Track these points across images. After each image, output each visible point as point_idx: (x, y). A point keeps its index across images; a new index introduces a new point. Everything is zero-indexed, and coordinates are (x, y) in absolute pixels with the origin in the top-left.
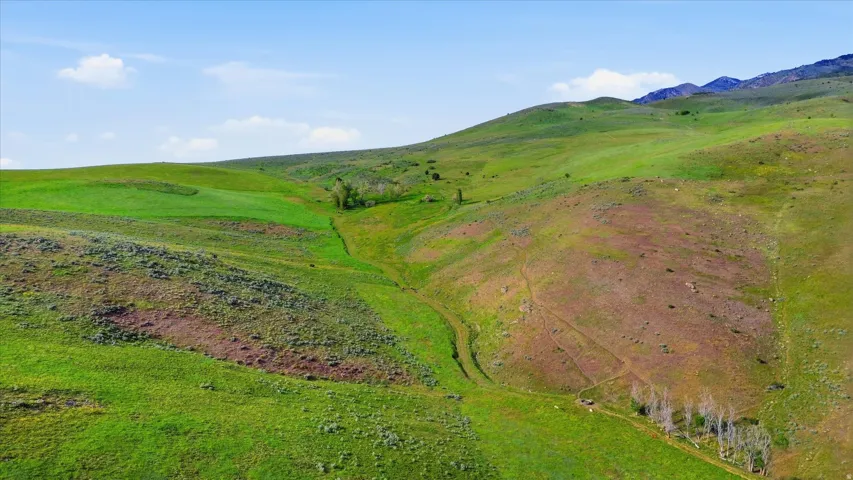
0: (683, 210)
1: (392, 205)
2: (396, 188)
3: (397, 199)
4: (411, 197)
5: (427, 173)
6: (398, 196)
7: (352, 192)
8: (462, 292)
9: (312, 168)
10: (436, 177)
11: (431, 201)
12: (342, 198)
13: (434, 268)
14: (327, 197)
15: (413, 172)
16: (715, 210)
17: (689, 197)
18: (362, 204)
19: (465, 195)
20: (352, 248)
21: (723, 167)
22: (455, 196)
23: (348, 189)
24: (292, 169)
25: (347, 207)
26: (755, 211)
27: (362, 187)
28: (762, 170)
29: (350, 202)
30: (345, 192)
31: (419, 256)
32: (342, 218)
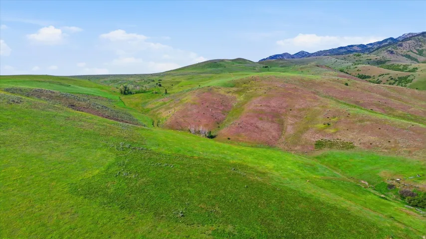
0: (220, 94)
1: (142, 94)
2: (144, 88)
3: (144, 92)
4: (149, 92)
5: (157, 84)
6: (144, 91)
7: (127, 89)
8: (159, 114)
9: (110, 80)
10: (160, 85)
11: (156, 93)
12: (123, 90)
13: (152, 109)
14: (118, 91)
15: (152, 83)
16: (227, 95)
17: (222, 92)
18: (131, 93)
19: (168, 92)
20: (127, 104)
21: (235, 84)
22: (164, 92)
23: (126, 88)
24: (102, 80)
25: (125, 94)
26: (237, 95)
27: (130, 87)
28: (244, 85)
29: (126, 92)
30: (124, 89)
31: (149, 106)
32: (123, 97)
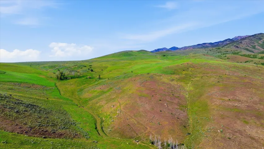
0: (164, 83)
1: (77, 79)
2: (78, 74)
3: (78, 77)
4: (83, 77)
5: (89, 69)
6: (79, 76)
7: (63, 75)
8: (100, 107)
9: (49, 66)
10: (92, 71)
11: (90, 78)
12: (59, 76)
13: (90, 100)
14: (54, 76)
15: (84, 69)
16: (172, 83)
17: (165, 79)
18: (66, 78)
19: (101, 77)
20: (62, 93)
21: (174, 71)
22: (98, 77)
23: (62, 73)
24: (42, 66)
25: (61, 79)
26: (182, 84)
27: (66, 73)
28: (184, 72)
29: (62, 78)
30: (60, 75)
31: (85, 95)
32: (59, 83)
